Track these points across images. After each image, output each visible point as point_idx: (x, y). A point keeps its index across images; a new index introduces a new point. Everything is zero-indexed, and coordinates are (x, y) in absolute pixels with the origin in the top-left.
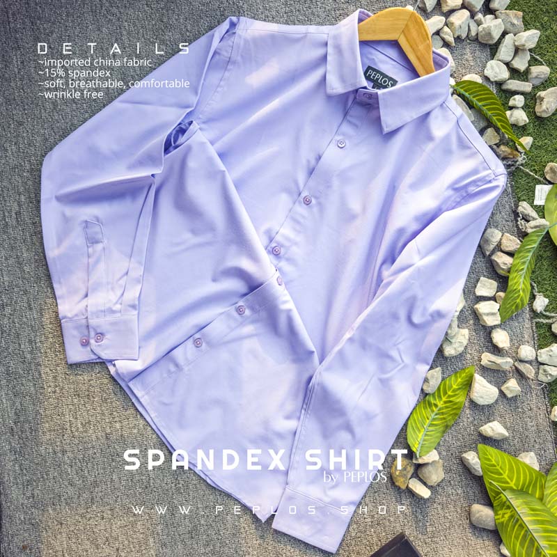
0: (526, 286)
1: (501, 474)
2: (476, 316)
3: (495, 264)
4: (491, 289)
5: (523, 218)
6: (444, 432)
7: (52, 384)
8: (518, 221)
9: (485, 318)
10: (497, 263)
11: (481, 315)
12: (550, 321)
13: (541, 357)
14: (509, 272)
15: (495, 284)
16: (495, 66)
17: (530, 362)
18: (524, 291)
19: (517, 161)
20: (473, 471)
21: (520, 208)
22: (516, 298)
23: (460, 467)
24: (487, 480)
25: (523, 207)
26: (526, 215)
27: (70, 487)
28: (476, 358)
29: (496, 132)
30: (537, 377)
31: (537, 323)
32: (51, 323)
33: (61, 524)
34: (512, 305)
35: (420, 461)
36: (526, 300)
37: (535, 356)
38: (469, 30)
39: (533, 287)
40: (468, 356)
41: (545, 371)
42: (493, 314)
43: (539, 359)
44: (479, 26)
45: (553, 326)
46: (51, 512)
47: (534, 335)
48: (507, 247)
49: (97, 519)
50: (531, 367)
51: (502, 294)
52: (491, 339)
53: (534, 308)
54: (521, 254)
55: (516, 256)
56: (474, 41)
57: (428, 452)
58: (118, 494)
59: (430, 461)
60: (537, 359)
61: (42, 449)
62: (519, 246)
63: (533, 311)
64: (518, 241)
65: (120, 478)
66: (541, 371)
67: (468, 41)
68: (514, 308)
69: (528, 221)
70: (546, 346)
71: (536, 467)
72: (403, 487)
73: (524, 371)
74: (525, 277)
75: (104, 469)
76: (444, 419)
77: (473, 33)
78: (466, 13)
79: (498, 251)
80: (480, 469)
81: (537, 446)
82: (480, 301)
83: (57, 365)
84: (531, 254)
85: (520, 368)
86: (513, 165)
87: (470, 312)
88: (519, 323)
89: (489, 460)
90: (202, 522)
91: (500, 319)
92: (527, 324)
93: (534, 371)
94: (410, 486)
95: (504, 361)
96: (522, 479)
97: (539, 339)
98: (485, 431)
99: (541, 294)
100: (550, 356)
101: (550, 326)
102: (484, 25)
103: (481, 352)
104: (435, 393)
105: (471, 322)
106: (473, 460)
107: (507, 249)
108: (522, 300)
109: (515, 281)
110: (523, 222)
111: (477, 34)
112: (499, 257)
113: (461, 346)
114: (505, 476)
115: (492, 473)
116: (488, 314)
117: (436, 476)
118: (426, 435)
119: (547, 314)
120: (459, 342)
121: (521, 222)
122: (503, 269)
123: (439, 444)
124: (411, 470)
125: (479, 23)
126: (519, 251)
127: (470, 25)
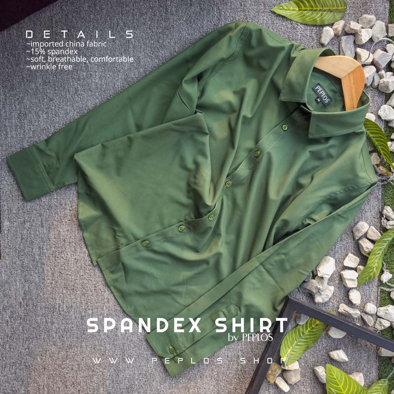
0: (378, 264)
1: (338, 385)
2: (341, 278)
3: (360, 246)
4: (354, 262)
5: (386, 218)
6: (305, 351)
7: (50, 278)
8: (381, 219)
9: (347, 282)
10: (362, 247)
11: (344, 279)
12: (391, 290)
13: (379, 312)
14: (369, 254)
15: (358, 260)
16: (386, 109)
17: (372, 315)
18: (377, 268)
19: (389, 178)
20: (320, 379)
21: (385, 210)
22: (370, 272)
23: (312, 375)
24: (328, 387)
25: (387, 210)
26: (388, 216)
27: (53, 346)
28: (336, 306)
29: (379, 155)
30: (375, 325)
31: (381, 289)
32: (55, 238)
33: (45, 369)
34: (367, 277)
35: (286, 368)
36: (377, 274)
37: (376, 311)
38: (373, 80)
39: (383, 265)
40: (331, 304)
41: (380, 322)
42: (353, 280)
43: (378, 314)
44: (381, 79)
45: (392, 293)
46: (39, 360)
47: (378, 297)
48: (371, 236)
49: (68, 369)
50: (372, 319)
51: (361, 267)
52: (349, 296)
53: (381, 280)
54: (380, 243)
55: (376, 244)
56: (375, 88)
57: (292, 363)
58: (84, 356)
59: (293, 369)
60: (376, 313)
61: (39, 319)
62: (379, 238)
63: (380, 281)
64: (380, 234)
65: (87, 346)
66: (378, 322)
67: (371, 88)
68: (367, 278)
69: (388, 220)
70: (384, 305)
71: (362, 383)
72: (272, 382)
73: (367, 320)
74: (379, 259)
75: (77, 338)
76: (307, 342)
77: (376, 84)
78: (374, 69)
79: (364, 237)
80: (325, 380)
81: (365, 369)
82: (346, 269)
83: (55, 266)
84: (387, 244)
85: (364, 318)
86: (386, 180)
87: (337, 275)
88: (369, 287)
89: (332, 375)
90: (136, 383)
91: (357, 284)
92: (375, 289)
93: (373, 322)
94: (277, 382)
95: (355, 312)
96: (351, 390)
97: (380, 300)
98: (333, 355)
99: (388, 270)
100: (386, 313)
101: (389, 293)
102: (385, 80)
103: (339, 303)
104: (303, 325)
105: (337, 282)
106: (321, 373)
107: (371, 238)
108: (374, 274)
109: (372, 261)
110: (385, 221)
111: (378, 85)
112: (364, 242)
113: (327, 297)
114: (341, 386)
115: (333, 383)
116: (349, 280)
117: (295, 378)
118: (293, 351)
119: (390, 284)
120: (327, 295)
121: (384, 221)
122: (365, 252)
123: (300, 358)
124: (279, 372)
125: (381, 77)
126: (379, 241)
127: (375, 77)
